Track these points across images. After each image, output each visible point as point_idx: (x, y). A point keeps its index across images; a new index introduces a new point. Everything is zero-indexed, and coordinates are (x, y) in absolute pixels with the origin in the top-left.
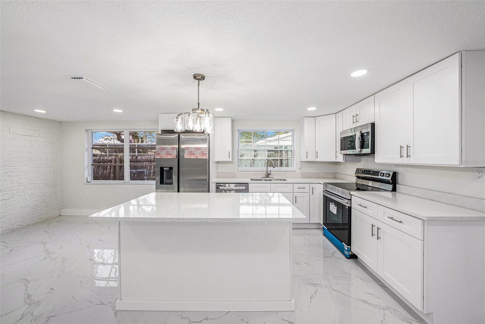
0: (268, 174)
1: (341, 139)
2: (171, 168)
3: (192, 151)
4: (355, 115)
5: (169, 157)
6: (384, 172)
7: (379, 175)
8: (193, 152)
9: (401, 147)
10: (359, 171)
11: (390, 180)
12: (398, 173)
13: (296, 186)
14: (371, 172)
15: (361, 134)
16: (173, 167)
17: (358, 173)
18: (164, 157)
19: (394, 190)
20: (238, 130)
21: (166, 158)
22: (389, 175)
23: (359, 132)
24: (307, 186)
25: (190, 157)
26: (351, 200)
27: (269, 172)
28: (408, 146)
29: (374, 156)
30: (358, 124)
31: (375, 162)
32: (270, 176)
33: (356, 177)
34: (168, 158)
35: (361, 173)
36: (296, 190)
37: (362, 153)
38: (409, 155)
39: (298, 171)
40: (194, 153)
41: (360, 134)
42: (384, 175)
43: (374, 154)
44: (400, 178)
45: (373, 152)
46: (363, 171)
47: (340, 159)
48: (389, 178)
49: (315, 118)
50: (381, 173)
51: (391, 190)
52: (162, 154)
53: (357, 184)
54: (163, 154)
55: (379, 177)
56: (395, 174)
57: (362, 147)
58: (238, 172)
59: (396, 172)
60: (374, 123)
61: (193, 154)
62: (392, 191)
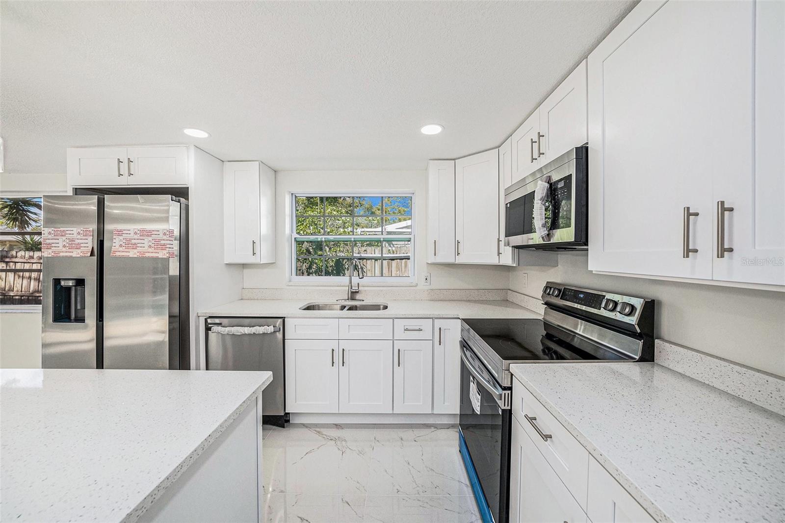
0: (352, 292)
1: (506, 207)
2: (80, 282)
3: (130, 240)
4: (536, 139)
5: (74, 255)
6: (616, 298)
7: (603, 305)
8: (133, 241)
9: (689, 214)
10: (551, 288)
11: (637, 327)
12: (660, 303)
13: (400, 324)
14: (582, 296)
15: (551, 185)
16: (84, 279)
17: (549, 294)
18: (62, 254)
19: (648, 356)
20: (292, 194)
21: (66, 257)
22: (633, 308)
23: (544, 180)
24: (427, 324)
25: (127, 254)
26: (510, 389)
27: (355, 288)
28: (726, 206)
29: (587, 250)
30: (543, 161)
31: (589, 269)
32: (358, 297)
33: (546, 304)
34: (71, 257)
35: (557, 296)
36: (400, 334)
37: (552, 241)
38: (726, 246)
39: (423, 286)
40: (135, 244)
41: (547, 185)
42: (619, 308)
43: (586, 244)
44: (666, 322)
45: (582, 238)
46: (560, 291)
47: (507, 258)
48: (633, 320)
49: (454, 161)
50: (608, 300)
51: (637, 358)
52: (57, 245)
53: (547, 325)
54: (61, 245)
55: (603, 312)
56: (651, 308)
57: (554, 224)
58: (288, 287)
59: (653, 301)
60: (587, 148)
61: (135, 246)
62: (642, 360)
